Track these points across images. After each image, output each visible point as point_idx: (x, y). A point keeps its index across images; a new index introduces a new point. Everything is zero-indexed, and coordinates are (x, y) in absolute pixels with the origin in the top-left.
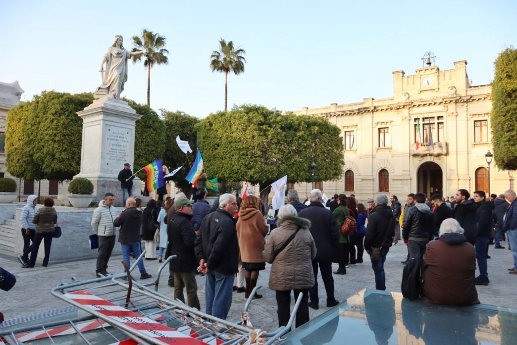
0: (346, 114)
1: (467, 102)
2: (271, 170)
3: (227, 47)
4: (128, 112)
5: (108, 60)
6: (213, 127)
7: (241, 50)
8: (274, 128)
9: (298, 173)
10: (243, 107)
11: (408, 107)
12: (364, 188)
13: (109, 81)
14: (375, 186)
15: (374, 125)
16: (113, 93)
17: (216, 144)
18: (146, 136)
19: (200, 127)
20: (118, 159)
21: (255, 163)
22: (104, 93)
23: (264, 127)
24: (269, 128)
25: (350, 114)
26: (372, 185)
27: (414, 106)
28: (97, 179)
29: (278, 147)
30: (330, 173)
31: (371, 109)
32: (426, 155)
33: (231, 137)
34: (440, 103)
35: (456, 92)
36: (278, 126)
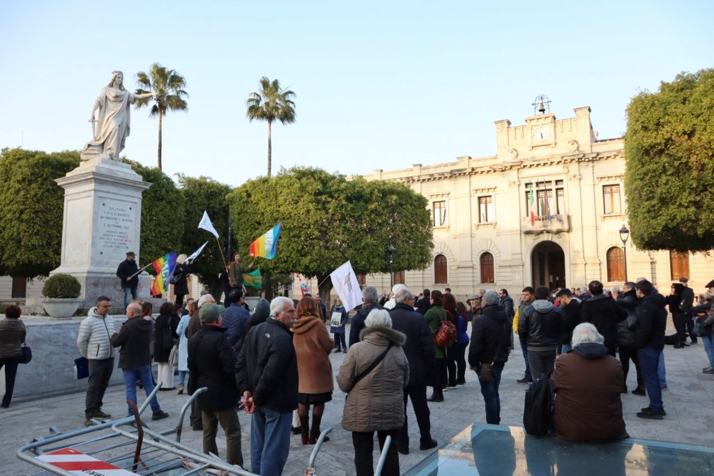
0: (435, 179)
1: (593, 161)
2: (333, 257)
3: (270, 87)
4: (131, 178)
5: (102, 105)
6: (252, 198)
7: (290, 92)
8: (336, 199)
9: (371, 260)
10: (294, 170)
11: (517, 167)
12: (460, 279)
13: (104, 135)
14: (475, 275)
15: (473, 192)
16: (109, 152)
17: (257, 223)
18: (156, 212)
19: (233, 198)
20: (117, 245)
21: (311, 248)
22: (96, 152)
23: (323, 198)
24: (330, 199)
25: (440, 178)
26: (471, 275)
27: (524, 167)
28: (85, 275)
29: (343, 225)
30: (415, 260)
31: (467, 172)
32: (542, 232)
33: (277, 211)
34: (558, 163)
35: (578, 147)
36: (342, 196)
